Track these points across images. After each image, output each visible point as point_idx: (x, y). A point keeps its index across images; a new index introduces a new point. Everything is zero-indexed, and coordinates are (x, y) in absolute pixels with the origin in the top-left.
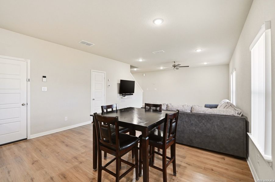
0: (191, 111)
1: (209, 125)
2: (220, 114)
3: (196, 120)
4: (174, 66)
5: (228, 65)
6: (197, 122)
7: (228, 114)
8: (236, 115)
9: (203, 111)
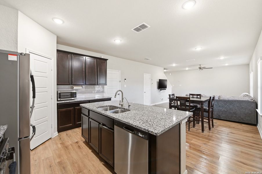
0: (219, 99)
1: (231, 107)
2: (239, 100)
3: (222, 103)
4: (200, 68)
5: (248, 65)
6: (224, 105)
7: (244, 100)
8: (250, 100)
9: (227, 99)
